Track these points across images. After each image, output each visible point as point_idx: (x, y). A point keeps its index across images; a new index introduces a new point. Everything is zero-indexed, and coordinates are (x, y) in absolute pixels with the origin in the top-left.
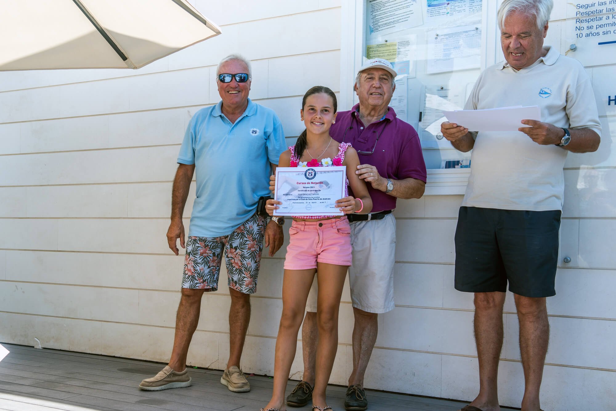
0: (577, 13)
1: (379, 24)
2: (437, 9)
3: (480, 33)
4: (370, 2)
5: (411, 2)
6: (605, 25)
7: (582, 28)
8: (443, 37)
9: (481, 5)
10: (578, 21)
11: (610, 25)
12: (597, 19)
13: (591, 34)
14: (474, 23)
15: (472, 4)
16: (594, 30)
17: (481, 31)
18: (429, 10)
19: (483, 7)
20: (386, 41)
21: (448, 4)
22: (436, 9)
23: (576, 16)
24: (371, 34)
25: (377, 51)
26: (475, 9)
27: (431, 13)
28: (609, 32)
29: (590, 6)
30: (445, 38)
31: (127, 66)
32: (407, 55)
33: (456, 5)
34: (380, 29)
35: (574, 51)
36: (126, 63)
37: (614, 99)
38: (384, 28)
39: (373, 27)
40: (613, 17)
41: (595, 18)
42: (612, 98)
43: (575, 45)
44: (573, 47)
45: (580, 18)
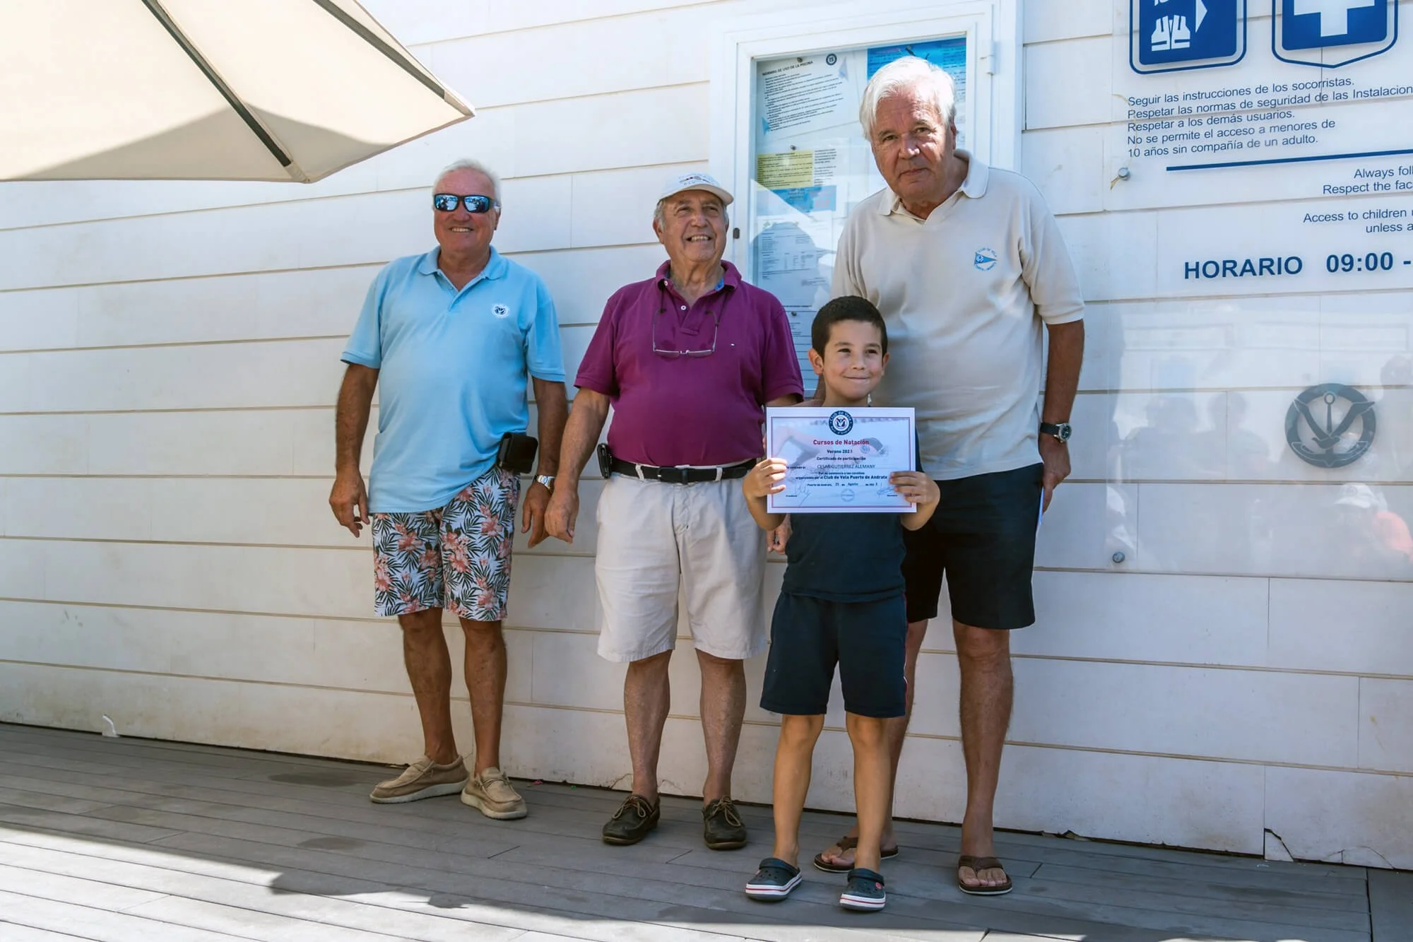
0: (1131, 113)
1: (781, 116)
3: (962, 139)
4: (764, 74)
5: (837, 79)
6: (1178, 137)
7: (1139, 141)
9: (965, 90)
10: (1132, 127)
11: (1185, 136)
12: (1164, 125)
13: (1153, 152)
16: (1159, 145)
17: (964, 137)
19: (967, 93)
20: (794, 148)
23: (1128, 119)
24: (765, 133)
25: (776, 165)
28: (1184, 149)
29: (1151, 101)
31: (290, 177)
32: (831, 175)
34: (782, 126)
35: (1126, 180)
36: (289, 171)
37: (1194, 267)
38: (789, 123)
39: (768, 121)
40: (1190, 123)
41: (1160, 122)
42: (1192, 266)
43: (1127, 169)
44: (1123, 174)
45: (1135, 122)
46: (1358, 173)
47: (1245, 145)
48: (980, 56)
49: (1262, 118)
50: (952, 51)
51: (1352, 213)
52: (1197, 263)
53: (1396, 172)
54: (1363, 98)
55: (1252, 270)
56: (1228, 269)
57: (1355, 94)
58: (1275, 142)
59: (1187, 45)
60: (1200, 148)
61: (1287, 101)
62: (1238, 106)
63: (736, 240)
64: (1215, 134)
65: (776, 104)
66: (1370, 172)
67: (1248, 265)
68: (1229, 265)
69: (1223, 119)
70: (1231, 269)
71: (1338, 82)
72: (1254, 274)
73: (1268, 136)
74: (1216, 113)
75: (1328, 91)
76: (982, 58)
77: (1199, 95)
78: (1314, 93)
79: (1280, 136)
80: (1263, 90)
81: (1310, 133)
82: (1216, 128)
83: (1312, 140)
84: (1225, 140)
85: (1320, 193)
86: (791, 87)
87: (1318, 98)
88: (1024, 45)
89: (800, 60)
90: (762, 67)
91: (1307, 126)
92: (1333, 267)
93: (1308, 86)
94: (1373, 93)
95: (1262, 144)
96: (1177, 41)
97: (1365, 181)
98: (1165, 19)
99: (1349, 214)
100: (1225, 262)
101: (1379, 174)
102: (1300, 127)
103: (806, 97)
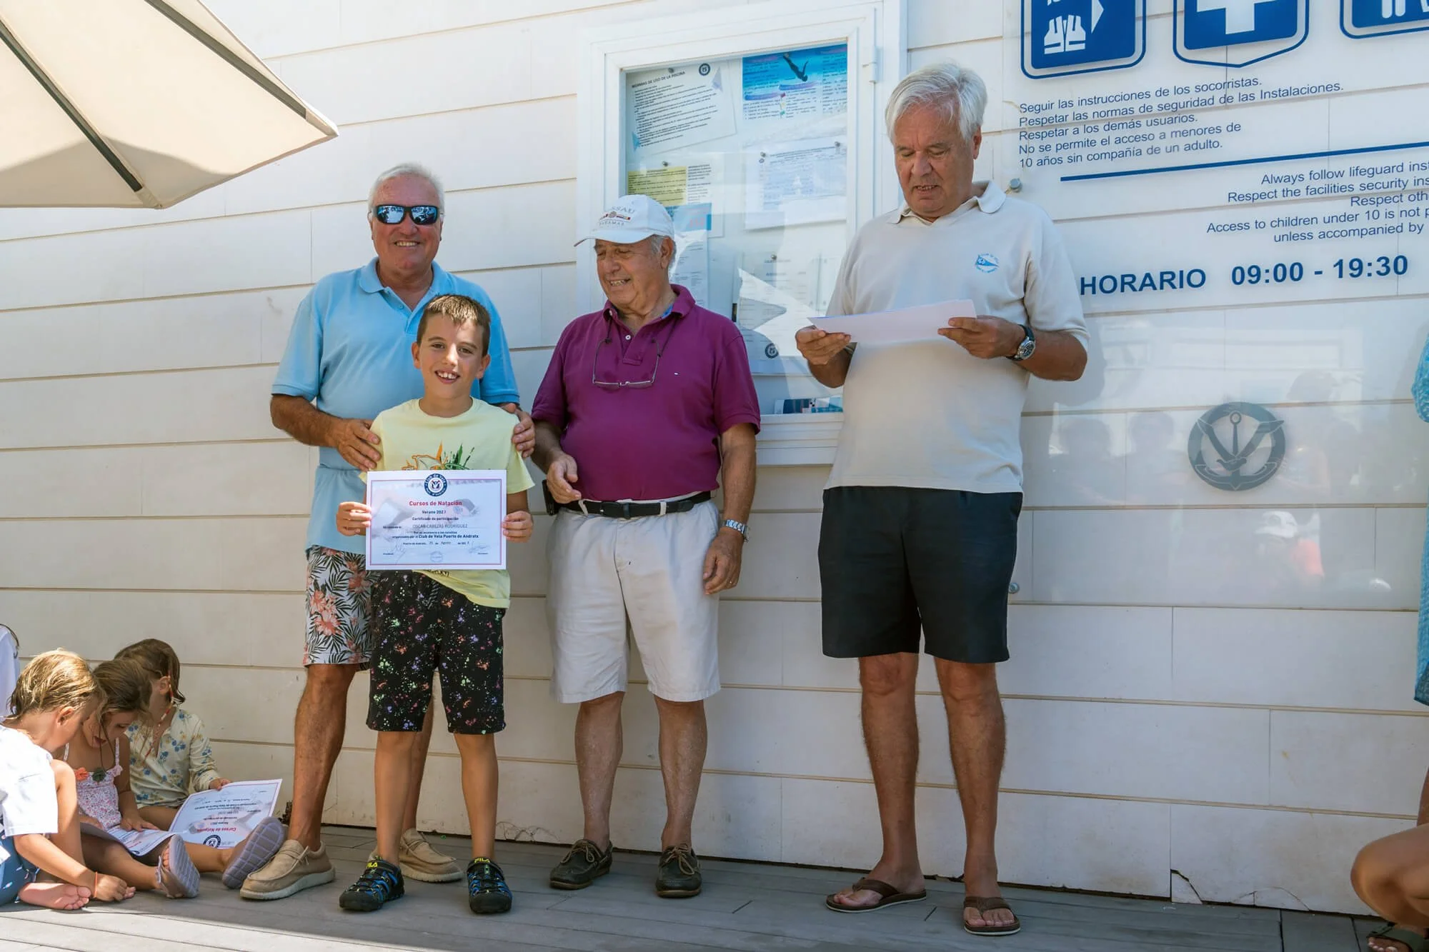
0: (1022, 120)
1: (652, 130)
2: (762, 104)
3: (844, 152)
4: (633, 86)
5: (711, 90)
6: (1073, 144)
7: (1031, 150)
8: (775, 159)
9: (846, 99)
10: (1024, 136)
11: (1081, 144)
12: (1058, 133)
13: (1047, 161)
14: (834, 134)
15: (827, 98)
16: (1052, 154)
17: (846, 150)
18: (747, 106)
19: (848, 103)
20: (666, 164)
21: (783, 95)
22: (760, 104)
23: (1019, 127)
24: (635, 149)
25: (649, 182)
26: (833, 106)
27: (751, 113)
28: (1079, 158)
29: (1044, 108)
30: (779, 161)
31: (140, 202)
32: (707, 193)
33: (798, 97)
34: (652, 141)
35: (1017, 192)
36: (140, 197)
37: (1091, 283)
38: (661, 138)
39: (639, 136)
40: (1086, 130)
41: (1054, 130)
42: (1088, 281)
43: (1018, 180)
44: (1015, 185)
45: (1027, 130)
46: (1266, 179)
47: (1144, 152)
48: (862, 63)
49: (1163, 122)
50: (832, 59)
51: (1259, 221)
52: (1094, 279)
53: (1307, 177)
54: (1271, 98)
55: (1152, 285)
56: (1127, 283)
57: (1263, 95)
58: (1176, 148)
59: (1082, 46)
60: (1096, 157)
61: (1189, 103)
62: (1136, 110)
64: (1113, 140)
65: (646, 118)
66: (1278, 178)
67: (1148, 279)
68: (1128, 280)
69: (1121, 126)
70: (1130, 284)
71: (1244, 82)
72: (1155, 288)
73: (1169, 142)
74: (1113, 119)
75: (1233, 92)
76: (864, 66)
77: (1096, 100)
78: (1218, 94)
79: (1182, 142)
80: (1163, 93)
81: (1214, 137)
82: (1113, 135)
83: (1216, 144)
84: (1122, 147)
85: (1225, 201)
86: (663, 99)
87: (1223, 100)
88: (909, 50)
89: (671, 70)
90: (632, 79)
91: (1211, 130)
92: (1238, 280)
93: (1212, 87)
94: (1282, 93)
95: (1163, 150)
96: (1071, 43)
97: (1273, 187)
98: (1059, 19)
99: (1256, 222)
100: (1123, 277)
101: (1288, 179)
102: (1204, 131)
103: (678, 110)
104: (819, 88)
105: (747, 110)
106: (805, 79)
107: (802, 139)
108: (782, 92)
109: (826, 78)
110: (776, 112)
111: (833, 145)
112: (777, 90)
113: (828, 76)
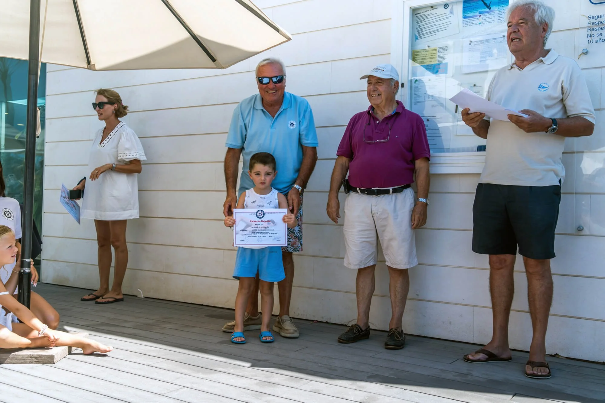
0: (589, 23)
1: (423, 33)
2: (471, 20)
4: (416, 14)
5: (449, 15)
7: (593, 36)
8: (475, 43)
10: (590, 30)
13: (600, 40)
14: (502, 32)
15: (500, 16)
16: (603, 37)
18: (464, 21)
20: (429, 47)
21: (480, 16)
23: (587, 26)
24: (416, 41)
25: (421, 54)
26: (503, 20)
27: (466, 24)
29: (599, 17)
30: (478, 44)
31: (215, 66)
32: (446, 58)
33: (487, 17)
34: (423, 37)
35: (586, 54)
36: (215, 64)
38: (426, 36)
39: (417, 35)
41: (604, 27)
43: (586, 49)
44: (585, 51)
45: (591, 27)
63: (403, 88)
65: (421, 27)
86: (427, 20)
89: (432, 7)
90: (415, 12)
103: (435, 23)
104: (496, 12)
105: (464, 23)
106: (490, 9)
107: (488, 34)
108: (480, 14)
109: (499, 8)
110: (477, 23)
111: (502, 36)
112: (477, 14)
113: (500, 7)
